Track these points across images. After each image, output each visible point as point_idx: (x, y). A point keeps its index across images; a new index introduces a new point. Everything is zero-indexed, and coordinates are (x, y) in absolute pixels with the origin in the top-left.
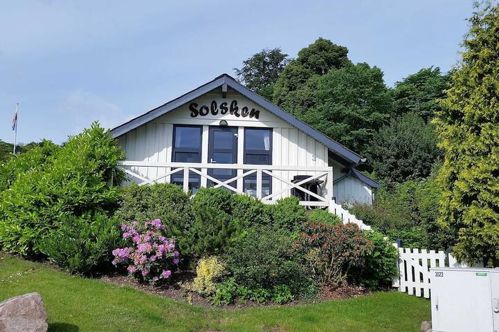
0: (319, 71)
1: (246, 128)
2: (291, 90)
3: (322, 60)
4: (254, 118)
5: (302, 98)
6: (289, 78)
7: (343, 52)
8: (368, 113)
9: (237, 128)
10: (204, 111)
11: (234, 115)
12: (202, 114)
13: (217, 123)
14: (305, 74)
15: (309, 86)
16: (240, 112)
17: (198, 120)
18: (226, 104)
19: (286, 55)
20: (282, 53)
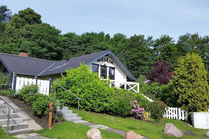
0: (30, 23)
1: (109, 67)
2: (16, 28)
3: (31, 18)
4: (112, 64)
5: (23, 33)
6: (16, 23)
7: (39, 17)
8: (56, 46)
9: (107, 66)
10: (100, 60)
11: (107, 63)
12: (100, 61)
13: (103, 65)
14: (24, 22)
15: (25, 28)
16: (109, 62)
17: (99, 63)
18: (105, 58)
19: (9, 10)
20: (8, 8)
